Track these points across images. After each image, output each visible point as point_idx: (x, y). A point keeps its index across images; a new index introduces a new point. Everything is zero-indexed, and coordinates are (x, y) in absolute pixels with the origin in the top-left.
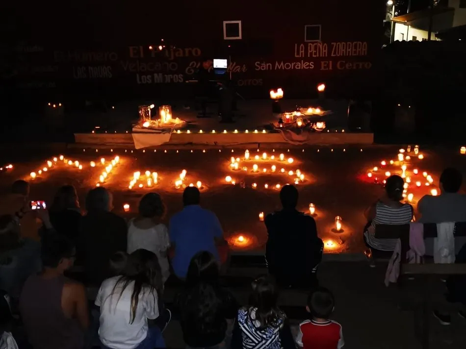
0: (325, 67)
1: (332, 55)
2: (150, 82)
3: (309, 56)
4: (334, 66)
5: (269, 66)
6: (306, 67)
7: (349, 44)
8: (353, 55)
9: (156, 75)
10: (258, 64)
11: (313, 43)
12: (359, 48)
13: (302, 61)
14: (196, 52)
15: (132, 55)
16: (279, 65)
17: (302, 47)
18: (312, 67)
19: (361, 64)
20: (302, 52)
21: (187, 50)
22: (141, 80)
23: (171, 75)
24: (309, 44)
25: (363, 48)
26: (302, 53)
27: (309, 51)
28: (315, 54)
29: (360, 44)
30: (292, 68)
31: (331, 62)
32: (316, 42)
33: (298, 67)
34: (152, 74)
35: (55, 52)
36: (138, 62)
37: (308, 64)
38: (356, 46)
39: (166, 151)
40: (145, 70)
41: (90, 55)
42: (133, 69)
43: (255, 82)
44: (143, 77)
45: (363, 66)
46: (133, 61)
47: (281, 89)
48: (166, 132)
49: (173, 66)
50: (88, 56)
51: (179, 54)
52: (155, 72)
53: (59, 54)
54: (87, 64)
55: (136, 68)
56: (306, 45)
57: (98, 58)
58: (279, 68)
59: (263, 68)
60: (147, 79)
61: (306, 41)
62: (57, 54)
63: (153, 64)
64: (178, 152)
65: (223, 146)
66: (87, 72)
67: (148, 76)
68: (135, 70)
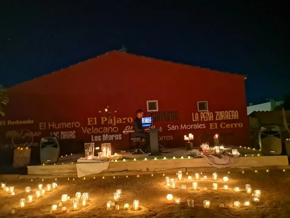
0: (213, 127)
1: (217, 119)
3: (201, 120)
4: (219, 126)
5: (177, 127)
6: (201, 127)
7: (227, 112)
8: (230, 119)
9: (104, 135)
10: (169, 126)
11: (203, 112)
12: (233, 115)
13: (198, 123)
14: (130, 120)
15: (89, 124)
17: (197, 115)
18: (204, 127)
19: (236, 125)
20: (197, 118)
21: (124, 119)
22: (94, 139)
23: (114, 135)
24: (201, 113)
25: (235, 115)
26: (197, 119)
27: (201, 117)
28: (206, 119)
29: (233, 112)
30: (192, 128)
31: (216, 124)
32: (206, 112)
33: (195, 127)
34: (101, 135)
35: (40, 123)
36: (93, 127)
37: (202, 125)
38: (231, 113)
39: (103, 178)
40: (97, 132)
41: (63, 124)
42: (89, 132)
43: (168, 138)
44: (95, 137)
45: (237, 125)
46: (90, 127)
47: (191, 134)
48: (105, 162)
49: (115, 129)
50: (61, 125)
51: (119, 121)
52: (104, 133)
53: (43, 125)
54: (60, 130)
55: (91, 131)
56: (199, 113)
57: (67, 126)
58: (183, 128)
59: (173, 128)
60: (98, 139)
61: (199, 111)
62: (42, 125)
63: (102, 128)
64: (114, 177)
65: (154, 171)
66: (59, 135)
67: (99, 136)
68: (91, 133)
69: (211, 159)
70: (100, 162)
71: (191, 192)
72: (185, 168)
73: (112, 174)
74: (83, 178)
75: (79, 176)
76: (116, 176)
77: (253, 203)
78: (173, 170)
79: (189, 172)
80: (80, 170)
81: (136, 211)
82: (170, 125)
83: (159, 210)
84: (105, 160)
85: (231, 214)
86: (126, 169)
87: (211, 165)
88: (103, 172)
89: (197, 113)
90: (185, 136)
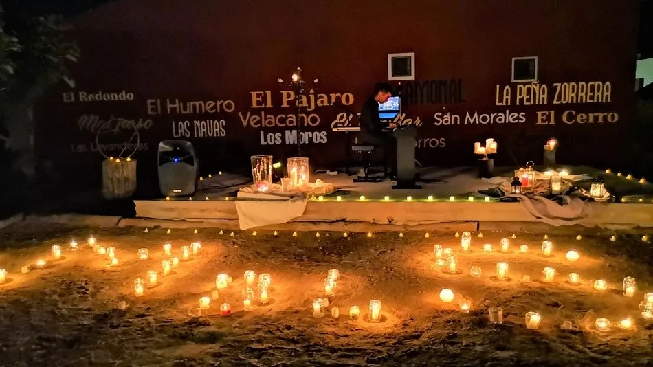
0: (543, 120)
1: (555, 102)
2: (279, 142)
3: (518, 104)
4: (558, 118)
5: (456, 118)
6: (514, 120)
7: (582, 86)
8: (589, 101)
9: (287, 132)
10: (438, 116)
11: (524, 84)
12: (598, 91)
13: (507, 111)
14: (347, 99)
15: (255, 105)
16: (472, 118)
17: (507, 90)
18: (522, 120)
19: (601, 116)
20: (507, 97)
21: (334, 96)
22: (266, 140)
23: (310, 133)
24: (518, 86)
25: (604, 92)
26: (507, 99)
27: (518, 97)
28: (528, 100)
29: (599, 85)
30: (492, 122)
31: (552, 113)
32: (530, 83)
33: (500, 120)
34: (282, 131)
35: (149, 101)
36: (263, 113)
37: (517, 115)
38: (592, 87)
39: (295, 234)
40: (273, 125)
41: (197, 104)
42: (255, 124)
43: (434, 143)
44: (269, 135)
45: (605, 118)
46: (256, 112)
47: (492, 139)
48: (297, 200)
49: (314, 120)
50: (194, 106)
51: (322, 102)
52: (287, 128)
53: (155, 104)
54: (192, 118)
55: (260, 122)
56: (514, 87)
57: (208, 108)
58: (472, 121)
59: (447, 122)
60: (275, 139)
61: (513, 81)
62: (152, 104)
63: (284, 116)
64: (318, 235)
65: (405, 226)
66: (191, 128)
67: (277, 134)
68: (259, 125)
69: (540, 206)
70: (285, 200)
71: (491, 283)
72: (476, 223)
73: (313, 228)
74: (250, 231)
75: (243, 227)
76: (322, 233)
77: (640, 321)
78: (447, 226)
79: (484, 232)
80: (244, 215)
81: (375, 324)
82: (440, 114)
83: (425, 326)
84: (298, 196)
85: (590, 348)
86: (343, 217)
87: (538, 218)
88: (294, 222)
89: (507, 87)
90: (478, 145)
